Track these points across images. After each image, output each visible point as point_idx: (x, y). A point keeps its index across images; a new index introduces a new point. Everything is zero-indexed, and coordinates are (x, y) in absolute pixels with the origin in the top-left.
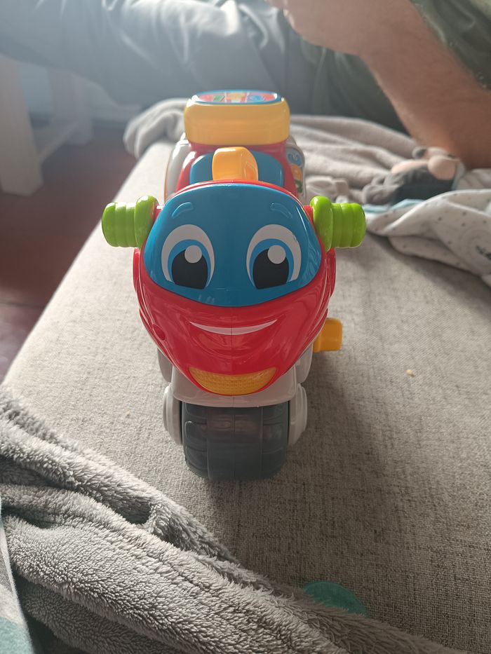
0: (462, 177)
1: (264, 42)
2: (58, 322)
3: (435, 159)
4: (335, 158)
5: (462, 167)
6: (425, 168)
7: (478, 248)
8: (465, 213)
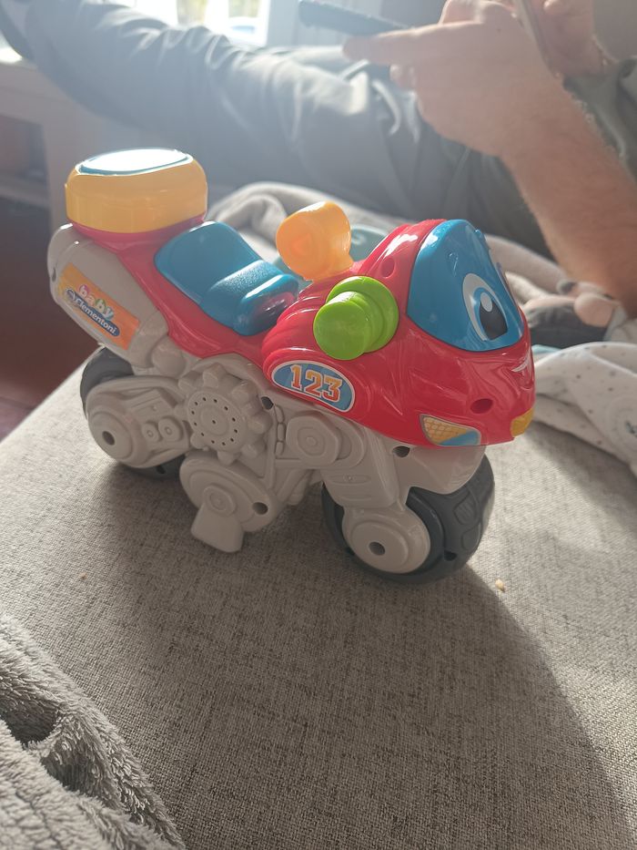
0: (620, 326)
1: (395, 129)
2: (34, 435)
3: (585, 298)
5: (621, 314)
6: (570, 307)
7: (628, 424)
8: (613, 373)
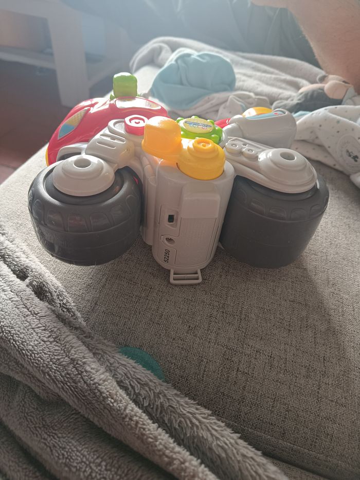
4: (267, 84)
6: (322, 89)
8: (338, 122)
